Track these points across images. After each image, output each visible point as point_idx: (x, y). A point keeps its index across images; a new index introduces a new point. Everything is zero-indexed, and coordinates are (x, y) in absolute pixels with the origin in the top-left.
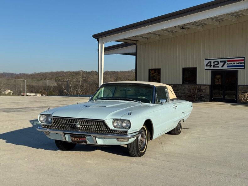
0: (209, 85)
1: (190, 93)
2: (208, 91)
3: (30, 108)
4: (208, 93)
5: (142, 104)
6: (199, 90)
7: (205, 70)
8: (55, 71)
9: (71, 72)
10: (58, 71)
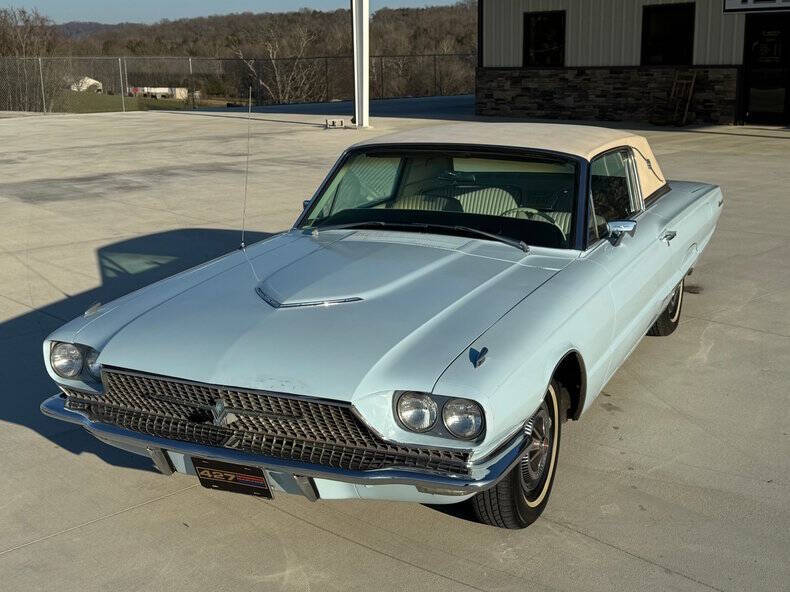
0: (735, 66)
1: (669, 95)
2: (731, 90)
3: (118, 178)
4: (732, 96)
5: (529, 257)
6: (703, 84)
7: (725, 11)
8: (225, 14)
9: (272, 16)
10: (234, 13)
